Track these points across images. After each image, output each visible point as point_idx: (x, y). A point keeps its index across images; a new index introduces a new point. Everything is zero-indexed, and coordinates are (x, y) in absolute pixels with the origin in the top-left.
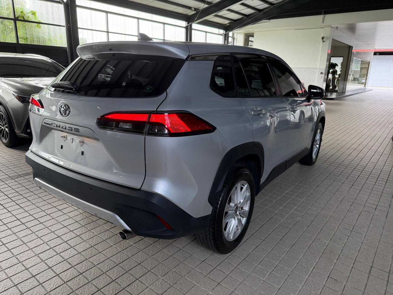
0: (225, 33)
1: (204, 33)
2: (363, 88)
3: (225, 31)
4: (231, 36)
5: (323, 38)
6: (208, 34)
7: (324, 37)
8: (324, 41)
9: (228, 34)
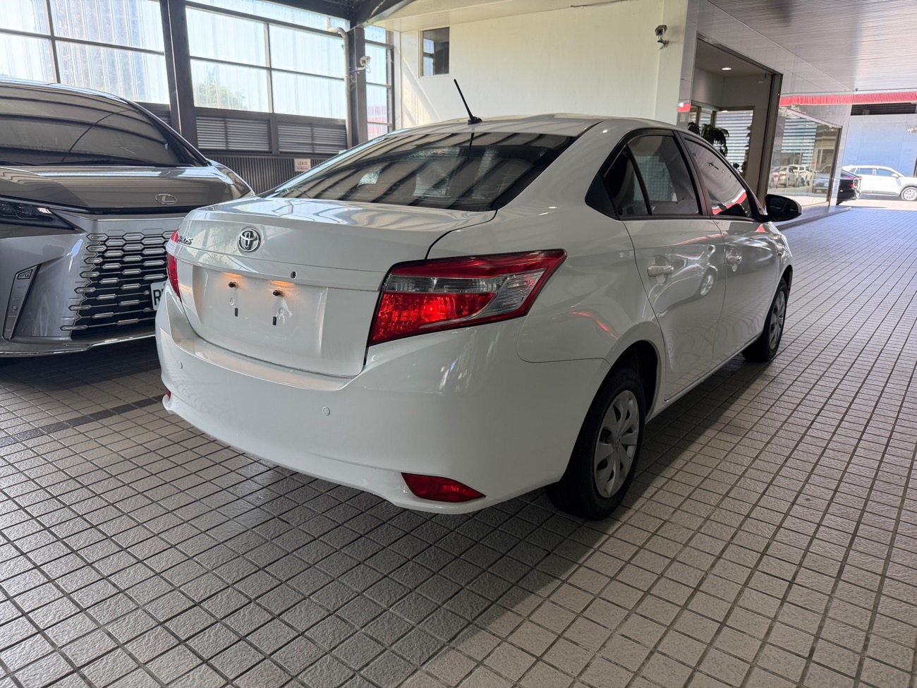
0: (347, 29)
1: (261, 26)
2: (822, 205)
3: (349, 23)
4: (383, 41)
5: (660, 31)
6: (273, 28)
7: (665, 27)
8: (665, 43)
9: (361, 31)
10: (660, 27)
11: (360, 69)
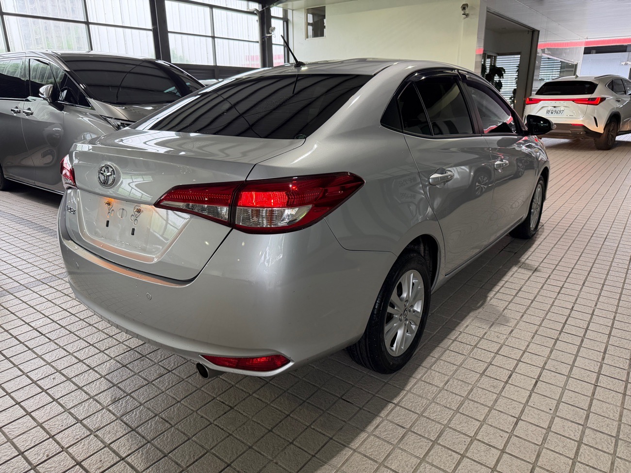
0: (260, 9)
1: (208, 9)
3: (261, 5)
4: (281, 16)
6: (214, 10)
7: (467, 5)
8: (467, 15)
9: (269, 11)
10: (464, 5)
11: (269, 35)
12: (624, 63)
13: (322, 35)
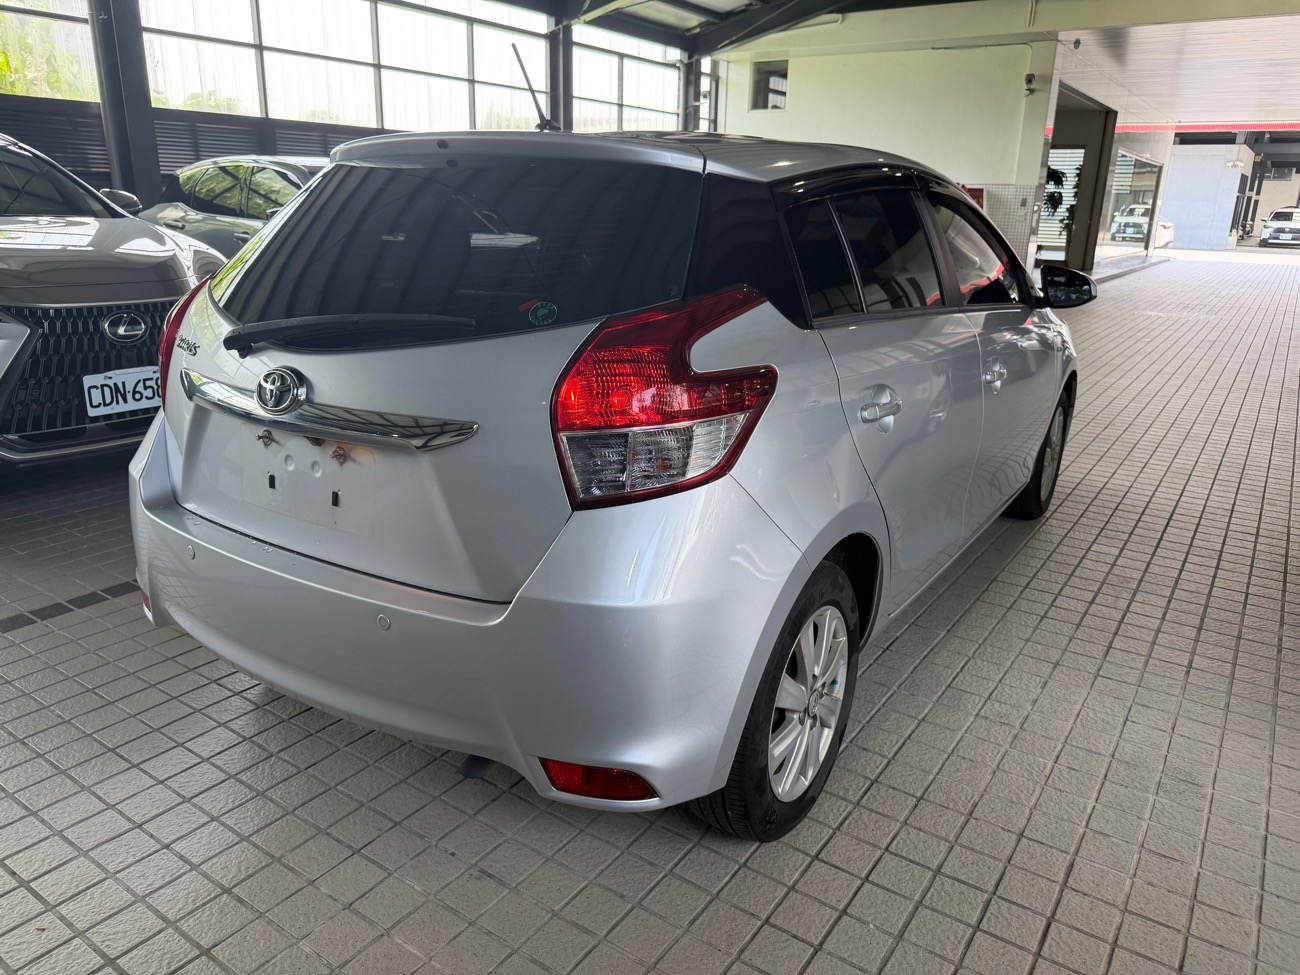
0: (686, 61)
1: (615, 60)
2: (1142, 255)
3: (686, 55)
4: (708, 72)
5: (1030, 79)
6: (626, 61)
7: (1033, 75)
8: (1031, 91)
9: (698, 63)
10: (1028, 75)
11: (697, 104)
12: (1232, 164)
13: (765, 106)
